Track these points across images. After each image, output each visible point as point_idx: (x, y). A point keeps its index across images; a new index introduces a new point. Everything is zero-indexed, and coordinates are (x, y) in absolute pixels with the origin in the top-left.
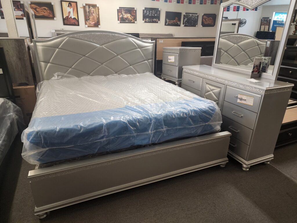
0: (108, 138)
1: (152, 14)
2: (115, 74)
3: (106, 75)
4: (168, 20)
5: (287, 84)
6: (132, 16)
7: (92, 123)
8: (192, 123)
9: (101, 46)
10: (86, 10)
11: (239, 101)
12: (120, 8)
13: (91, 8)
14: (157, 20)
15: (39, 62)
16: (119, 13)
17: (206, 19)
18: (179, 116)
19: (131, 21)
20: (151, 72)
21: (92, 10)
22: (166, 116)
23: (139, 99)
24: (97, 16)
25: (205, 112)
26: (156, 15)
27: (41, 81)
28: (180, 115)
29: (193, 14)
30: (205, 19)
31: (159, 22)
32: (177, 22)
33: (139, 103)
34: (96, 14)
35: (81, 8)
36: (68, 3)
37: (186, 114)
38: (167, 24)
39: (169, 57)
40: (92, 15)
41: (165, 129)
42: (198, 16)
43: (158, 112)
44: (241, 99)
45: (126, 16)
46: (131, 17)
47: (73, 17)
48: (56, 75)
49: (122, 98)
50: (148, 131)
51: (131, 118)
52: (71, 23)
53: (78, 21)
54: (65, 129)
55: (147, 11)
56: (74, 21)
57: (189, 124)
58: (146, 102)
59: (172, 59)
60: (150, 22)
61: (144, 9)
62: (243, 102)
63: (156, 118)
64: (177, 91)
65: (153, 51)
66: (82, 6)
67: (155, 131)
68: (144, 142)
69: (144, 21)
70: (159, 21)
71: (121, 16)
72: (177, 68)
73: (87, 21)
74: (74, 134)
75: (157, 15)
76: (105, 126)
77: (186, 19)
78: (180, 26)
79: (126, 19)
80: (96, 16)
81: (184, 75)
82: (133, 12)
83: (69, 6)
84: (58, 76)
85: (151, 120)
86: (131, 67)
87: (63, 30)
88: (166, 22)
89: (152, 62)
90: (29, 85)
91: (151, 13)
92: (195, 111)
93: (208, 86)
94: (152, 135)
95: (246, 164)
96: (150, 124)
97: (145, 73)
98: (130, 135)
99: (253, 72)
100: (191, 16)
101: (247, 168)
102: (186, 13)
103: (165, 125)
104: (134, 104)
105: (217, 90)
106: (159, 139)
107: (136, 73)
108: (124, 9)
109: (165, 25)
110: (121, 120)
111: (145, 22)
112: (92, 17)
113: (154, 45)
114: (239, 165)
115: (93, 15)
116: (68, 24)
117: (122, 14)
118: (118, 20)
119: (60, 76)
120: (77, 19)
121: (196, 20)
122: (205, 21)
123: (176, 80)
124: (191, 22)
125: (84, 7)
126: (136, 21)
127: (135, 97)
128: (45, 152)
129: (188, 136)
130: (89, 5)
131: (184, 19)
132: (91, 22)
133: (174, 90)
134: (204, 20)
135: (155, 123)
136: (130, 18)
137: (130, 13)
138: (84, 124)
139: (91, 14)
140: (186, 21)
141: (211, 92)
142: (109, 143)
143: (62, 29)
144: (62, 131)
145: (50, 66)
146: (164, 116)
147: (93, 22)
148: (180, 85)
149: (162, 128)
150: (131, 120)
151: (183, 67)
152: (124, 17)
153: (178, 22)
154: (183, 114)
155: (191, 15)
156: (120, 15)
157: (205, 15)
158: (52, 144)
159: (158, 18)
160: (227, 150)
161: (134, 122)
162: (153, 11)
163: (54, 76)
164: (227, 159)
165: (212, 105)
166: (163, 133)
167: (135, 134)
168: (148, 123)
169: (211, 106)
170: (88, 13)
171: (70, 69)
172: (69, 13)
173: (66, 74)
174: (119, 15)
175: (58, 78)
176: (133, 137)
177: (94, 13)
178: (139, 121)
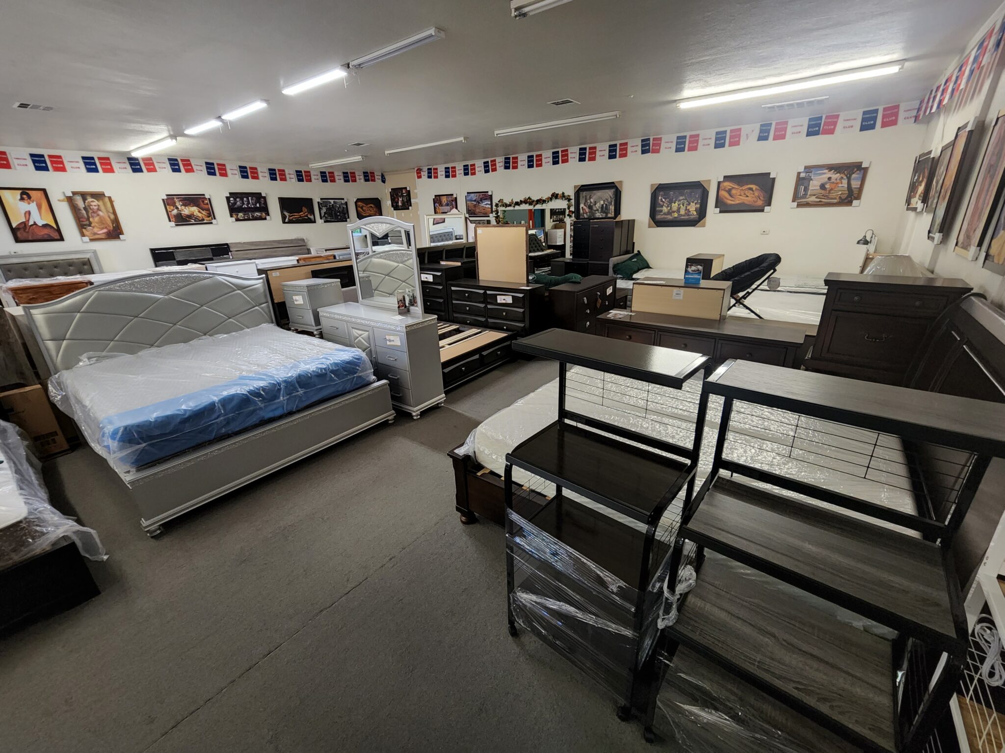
0: (226, 417)
1: (249, 203)
2: (204, 337)
3: (186, 341)
4: (287, 214)
5: (430, 317)
6: (203, 210)
7: (199, 403)
8: (335, 378)
9: (166, 297)
10: (77, 204)
11: (388, 343)
12: (167, 195)
13: (90, 199)
14: (264, 214)
15: (43, 340)
16: (168, 207)
17: (364, 208)
18: (316, 374)
19: (203, 220)
20: (269, 323)
21: (93, 204)
22: (300, 377)
23: (258, 365)
24: (112, 217)
25: (349, 363)
26: (258, 205)
27: (52, 373)
28: (318, 372)
29: (336, 200)
30: (362, 208)
31: (268, 217)
32: (307, 216)
33: (260, 370)
34: (108, 212)
35: (59, 200)
36: (21, 191)
37: (325, 369)
38: (287, 220)
39: (294, 297)
40: (95, 215)
41: (301, 392)
42: (346, 202)
43: (288, 374)
44: (390, 341)
45: (186, 211)
46: (199, 212)
47: (40, 223)
48: (84, 357)
49: (230, 369)
50: (279, 398)
51: (252, 388)
52: (39, 237)
53: (59, 230)
54: (163, 417)
55: (235, 199)
56: (46, 231)
57: (332, 380)
58: (269, 366)
59: (299, 300)
60: (249, 219)
61: (228, 195)
62: (392, 343)
63: (285, 381)
64: (314, 345)
65: (265, 291)
66: (62, 197)
67: (288, 397)
68: (278, 413)
69: (234, 219)
70: (269, 215)
71: (175, 212)
72: (311, 311)
73: (85, 228)
74: (178, 420)
75: (260, 205)
76: (217, 403)
77: (324, 210)
78: (315, 222)
79: (190, 217)
80: (109, 217)
81: (322, 320)
82: (203, 201)
83: (22, 199)
84: (89, 358)
85: (279, 384)
86: (231, 320)
87: (16, 256)
88: (284, 217)
89: (268, 307)
90: (27, 386)
91: (246, 203)
92: (336, 364)
93: (356, 331)
94: (285, 402)
95: (415, 411)
96: (279, 390)
97: (260, 326)
98: (255, 407)
99: (399, 307)
100: (332, 203)
101: (417, 416)
102: (321, 199)
103: (300, 388)
104: (251, 371)
105: (366, 334)
106: (297, 406)
107: (244, 329)
108: (178, 198)
109: (284, 222)
110: (238, 392)
111: (237, 220)
112: (97, 219)
113: (264, 281)
114: (409, 416)
115: (98, 215)
116: (30, 238)
117: (177, 208)
118: (170, 221)
119: (95, 359)
120: (55, 226)
121: (345, 210)
122: (361, 210)
123: (313, 329)
124: (336, 214)
125: (70, 200)
126: (215, 219)
127: (251, 364)
128: (143, 450)
129: (333, 395)
130: (84, 195)
131: (320, 209)
132: (96, 230)
133: (309, 344)
134: (359, 209)
135: (286, 387)
136: (200, 215)
137: (198, 206)
138: (189, 406)
139: (94, 212)
140: (325, 213)
141: (360, 338)
142: (228, 422)
143: (13, 254)
144: (159, 420)
145: (67, 346)
146: (296, 377)
147: (103, 229)
148: (321, 336)
149: (298, 391)
150: (252, 390)
151: (318, 310)
152: (183, 212)
153: (309, 216)
154: (321, 371)
155: (332, 201)
156: (173, 210)
157: (358, 200)
158: (151, 438)
159: (265, 209)
160: (390, 402)
161: (257, 391)
162: (250, 198)
163: (80, 360)
164: (393, 411)
165: (357, 353)
166: (300, 397)
167: (262, 405)
168: (276, 388)
169: (357, 355)
170: (84, 212)
171: (111, 344)
172: (27, 215)
173: (104, 353)
174: (169, 210)
175: (92, 362)
176: (261, 409)
177: (100, 210)
178: (264, 389)
